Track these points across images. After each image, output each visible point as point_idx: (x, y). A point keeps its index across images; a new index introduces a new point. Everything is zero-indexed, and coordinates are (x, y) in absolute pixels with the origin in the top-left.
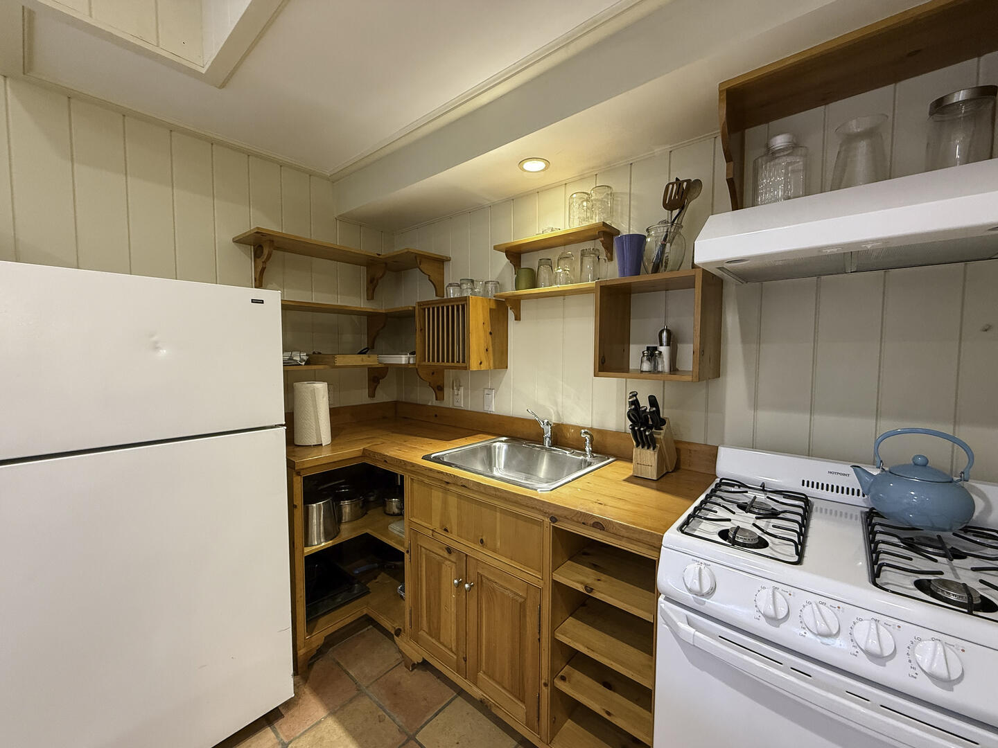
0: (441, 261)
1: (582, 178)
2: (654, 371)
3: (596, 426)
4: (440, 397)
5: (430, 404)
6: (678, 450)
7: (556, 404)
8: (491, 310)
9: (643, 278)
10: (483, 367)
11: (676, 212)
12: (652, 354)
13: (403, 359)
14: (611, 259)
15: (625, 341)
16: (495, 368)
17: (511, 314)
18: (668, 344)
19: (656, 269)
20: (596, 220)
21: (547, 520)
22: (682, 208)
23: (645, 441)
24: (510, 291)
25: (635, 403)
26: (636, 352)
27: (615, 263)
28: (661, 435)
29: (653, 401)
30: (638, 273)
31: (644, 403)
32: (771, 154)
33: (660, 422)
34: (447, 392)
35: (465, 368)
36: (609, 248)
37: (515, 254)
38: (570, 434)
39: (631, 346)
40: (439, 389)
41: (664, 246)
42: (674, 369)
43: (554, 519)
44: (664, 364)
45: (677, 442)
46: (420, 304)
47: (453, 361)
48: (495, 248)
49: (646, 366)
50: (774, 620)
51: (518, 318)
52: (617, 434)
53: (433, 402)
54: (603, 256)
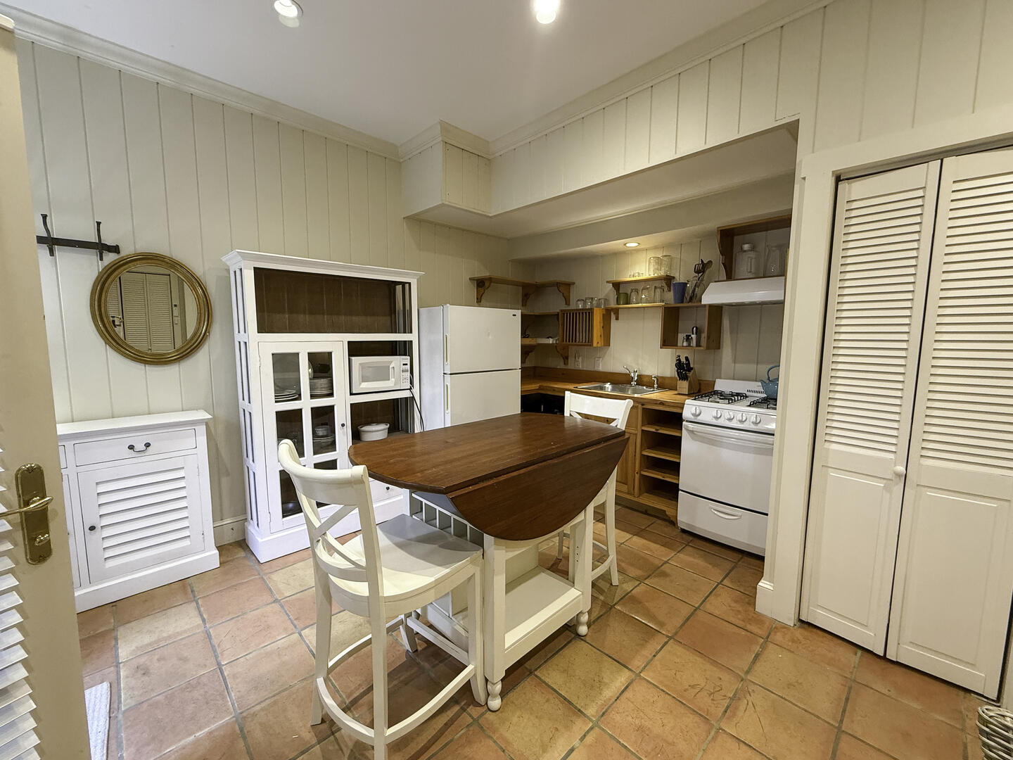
0: (569, 285)
1: (656, 248)
2: (689, 345)
3: (659, 375)
4: (566, 363)
5: (558, 367)
6: (700, 384)
7: (638, 364)
8: (603, 314)
9: (685, 305)
10: (599, 345)
11: (700, 275)
12: (688, 338)
13: (551, 341)
14: (670, 291)
15: (676, 332)
16: (604, 345)
17: (613, 316)
18: (696, 334)
19: (691, 299)
20: (662, 273)
21: (640, 406)
22: (704, 272)
23: (683, 377)
24: (613, 305)
25: (679, 360)
26: (681, 336)
27: (672, 293)
28: (690, 374)
29: (687, 359)
30: (682, 302)
31: (683, 360)
32: (743, 251)
33: (690, 369)
34: (571, 360)
35: (590, 345)
36: (669, 286)
37: (617, 285)
38: (645, 380)
39: (679, 335)
40: (566, 358)
41: (695, 289)
42: (698, 344)
43: (643, 405)
44: (694, 343)
45: (699, 380)
46: (562, 311)
47: (575, 342)
48: (607, 282)
49: (685, 344)
50: (717, 418)
51: (617, 319)
52: (670, 378)
53: (561, 365)
54: (666, 289)
